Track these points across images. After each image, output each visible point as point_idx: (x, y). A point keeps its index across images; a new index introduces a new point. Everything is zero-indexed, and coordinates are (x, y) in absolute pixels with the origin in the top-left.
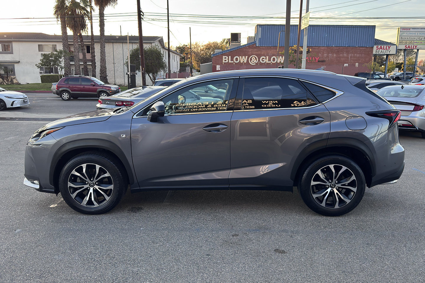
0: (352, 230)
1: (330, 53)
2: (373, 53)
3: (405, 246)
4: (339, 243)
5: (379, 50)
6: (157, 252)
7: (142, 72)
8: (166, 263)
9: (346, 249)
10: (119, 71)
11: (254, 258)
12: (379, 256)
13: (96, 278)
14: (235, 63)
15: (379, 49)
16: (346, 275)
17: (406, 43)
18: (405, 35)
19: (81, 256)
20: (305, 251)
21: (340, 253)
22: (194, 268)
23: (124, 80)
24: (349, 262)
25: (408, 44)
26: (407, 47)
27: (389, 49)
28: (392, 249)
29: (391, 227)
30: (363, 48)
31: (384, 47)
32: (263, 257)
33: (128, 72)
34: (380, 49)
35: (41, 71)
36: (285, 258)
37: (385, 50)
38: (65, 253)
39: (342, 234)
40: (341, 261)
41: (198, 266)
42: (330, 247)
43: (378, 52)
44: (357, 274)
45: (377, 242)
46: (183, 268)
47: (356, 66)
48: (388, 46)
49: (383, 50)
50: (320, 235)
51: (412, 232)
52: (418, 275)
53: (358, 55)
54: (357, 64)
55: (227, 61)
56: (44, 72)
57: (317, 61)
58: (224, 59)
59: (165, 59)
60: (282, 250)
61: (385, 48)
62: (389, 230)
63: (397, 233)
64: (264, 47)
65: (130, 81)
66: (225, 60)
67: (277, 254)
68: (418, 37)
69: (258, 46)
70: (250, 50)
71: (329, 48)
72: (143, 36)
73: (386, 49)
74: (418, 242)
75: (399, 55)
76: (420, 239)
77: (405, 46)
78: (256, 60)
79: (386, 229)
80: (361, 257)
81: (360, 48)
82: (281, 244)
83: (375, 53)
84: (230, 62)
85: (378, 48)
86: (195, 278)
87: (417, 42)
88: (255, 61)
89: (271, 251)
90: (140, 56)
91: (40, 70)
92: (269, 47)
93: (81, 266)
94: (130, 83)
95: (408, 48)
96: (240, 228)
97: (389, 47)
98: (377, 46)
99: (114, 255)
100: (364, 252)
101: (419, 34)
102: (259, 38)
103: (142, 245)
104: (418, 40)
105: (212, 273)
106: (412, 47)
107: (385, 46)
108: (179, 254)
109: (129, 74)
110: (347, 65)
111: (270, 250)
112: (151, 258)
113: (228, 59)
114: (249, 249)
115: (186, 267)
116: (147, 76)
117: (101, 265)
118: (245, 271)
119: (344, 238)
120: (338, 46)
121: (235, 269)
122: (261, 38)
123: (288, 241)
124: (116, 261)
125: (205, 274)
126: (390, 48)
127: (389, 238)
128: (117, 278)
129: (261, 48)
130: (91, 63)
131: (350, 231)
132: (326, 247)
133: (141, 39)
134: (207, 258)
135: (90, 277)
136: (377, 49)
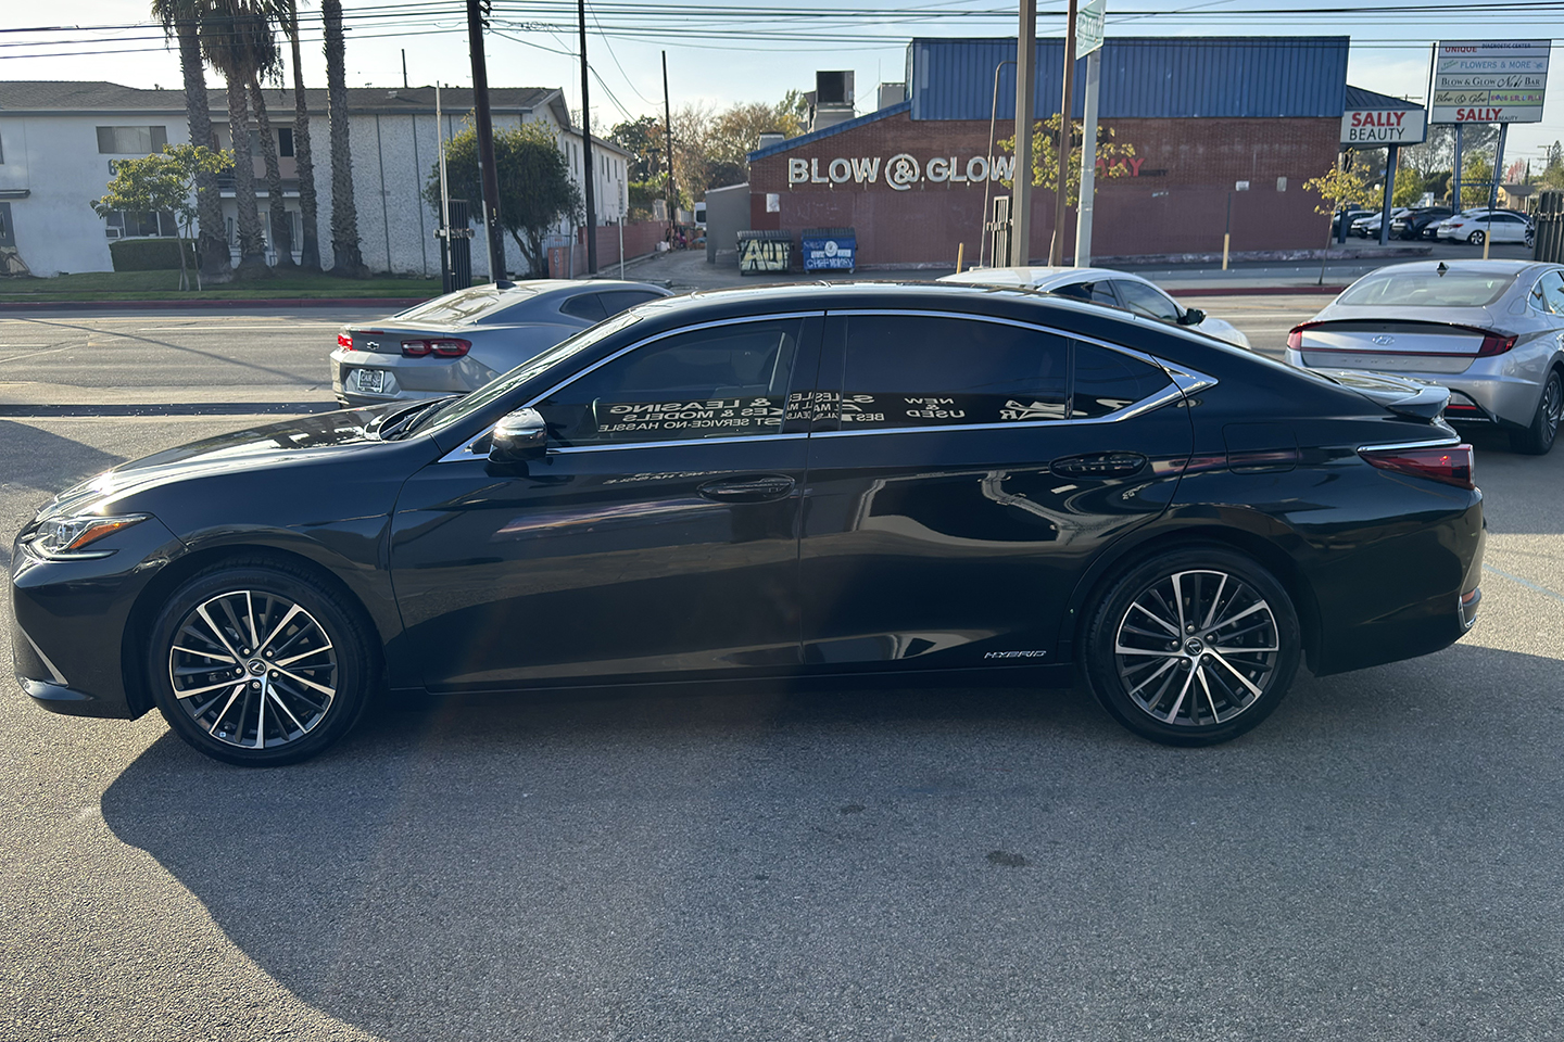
0: (1256, 783)
1: (1184, 140)
2: (1342, 140)
3: (1436, 832)
4: (1210, 826)
5: (1360, 127)
6: (585, 874)
7: (490, 224)
8: (616, 908)
9: (1234, 845)
10: (404, 219)
11: (918, 885)
12: (1348, 869)
13: (379, 965)
14: (834, 183)
15: (1364, 125)
16: (1232, 932)
17: (1461, 99)
18: (1456, 68)
19: (320, 893)
20: (1093, 856)
21: (1214, 860)
22: (714, 922)
23: (421, 253)
24: (1243, 890)
25: (1467, 103)
26: (1463, 116)
27: (1398, 124)
28: (1391, 842)
29: (1390, 769)
30: (1306, 122)
31: (1380, 115)
32: (948, 879)
33: (442, 228)
34: (1366, 122)
35: (110, 228)
36: (1024, 883)
37: (1383, 129)
38: (261, 883)
39: (1221, 797)
40: (1217, 886)
41: (729, 917)
42: (1178, 840)
43: (1358, 134)
44: (1269, 928)
45: (1340, 822)
46: (677, 923)
47: (1278, 188)
48: (1396, 114)
49: (1376, 129)
50: (1143, 803)
51: (1461, 783)
52: (1475, 929)
53: (1285, 148)
54: (1282, 182)
55: (805, 177)
56: (122, 231)
57: (1136, 173)
58: (792, 171)
59: (575, 174)
60: (1015, 856)
61: (1384, 120)
62: (1384, 778)
63: (1412, 787)
64: (942, 124)
65: (450, 263)
66: (799, 175)
67: (998, 867)
68: (1506, 77)
69: (917, 118)
70: (890, 135)
71: (1180, 124)
72: (489, 86)
73: (1389, 124)
74: (1479, 816)
75: (1437, 143)
76: (1489, 808)
77: (1459, 113)
78: (911, 172)
79: (1374, 778)
80: (1287, 872)
81: (1294, 121)
82: (1010, 834)
83: (1348, 141)
84: (816, 179)
85: (1359, 121)
86: (719, 954)
87: (1501, 94)
88: (908, 176)
89: (976, 859)
90: (480, 165)
91: (109, 225)
92: (959, 124)
93: (322, 928)
94: (449, 268)
95: (1468, 117)
96: (868, 785)
97: (1399, 118)
98: (1353, 113)
99: (435, 886)
100: (1294, 857)
101: (1507, 64)
102: (922, 90)
103: (531, 850)
104: (1504, 87)
105: (778, 937)
106: (1484, 115)
107: (1384, 114)
108: (661, 875)
109: (445, 237)
110: (1247, 184)
111: (973, 857)
112: (565, 894)
113: (809, 170)
114: (901, 852)
115: (687, 918)
116: (508, 239)
117: (393, 922)
118: (890, 926)
119: (1228, 808)
120: (1213, 114)
121: (854, 921)
122: (928, 90)
123: (1033, 824)
124: (443, 908)
125: (752, 941)
126: (1402, 120)
127: (1382, 806)
128: (452, 965)
129: (931, 125)
130: (298, 195)
131: (1247, 784)
132: (1167, 842)
133: (481, 98)
134: (756, 886)
135: (358, 962)
136: (1353, 125)
